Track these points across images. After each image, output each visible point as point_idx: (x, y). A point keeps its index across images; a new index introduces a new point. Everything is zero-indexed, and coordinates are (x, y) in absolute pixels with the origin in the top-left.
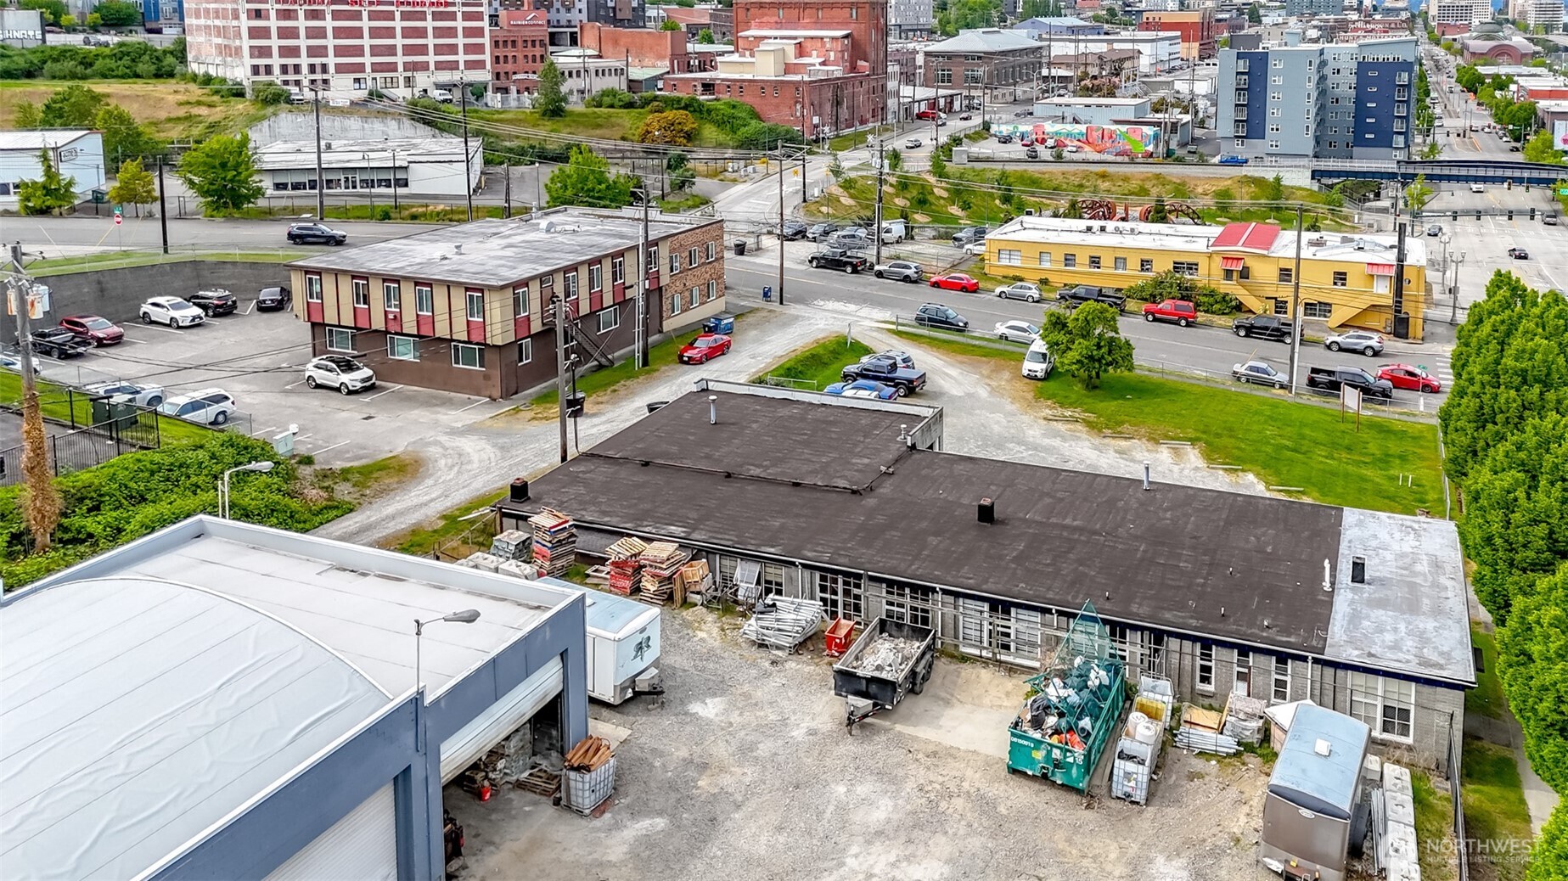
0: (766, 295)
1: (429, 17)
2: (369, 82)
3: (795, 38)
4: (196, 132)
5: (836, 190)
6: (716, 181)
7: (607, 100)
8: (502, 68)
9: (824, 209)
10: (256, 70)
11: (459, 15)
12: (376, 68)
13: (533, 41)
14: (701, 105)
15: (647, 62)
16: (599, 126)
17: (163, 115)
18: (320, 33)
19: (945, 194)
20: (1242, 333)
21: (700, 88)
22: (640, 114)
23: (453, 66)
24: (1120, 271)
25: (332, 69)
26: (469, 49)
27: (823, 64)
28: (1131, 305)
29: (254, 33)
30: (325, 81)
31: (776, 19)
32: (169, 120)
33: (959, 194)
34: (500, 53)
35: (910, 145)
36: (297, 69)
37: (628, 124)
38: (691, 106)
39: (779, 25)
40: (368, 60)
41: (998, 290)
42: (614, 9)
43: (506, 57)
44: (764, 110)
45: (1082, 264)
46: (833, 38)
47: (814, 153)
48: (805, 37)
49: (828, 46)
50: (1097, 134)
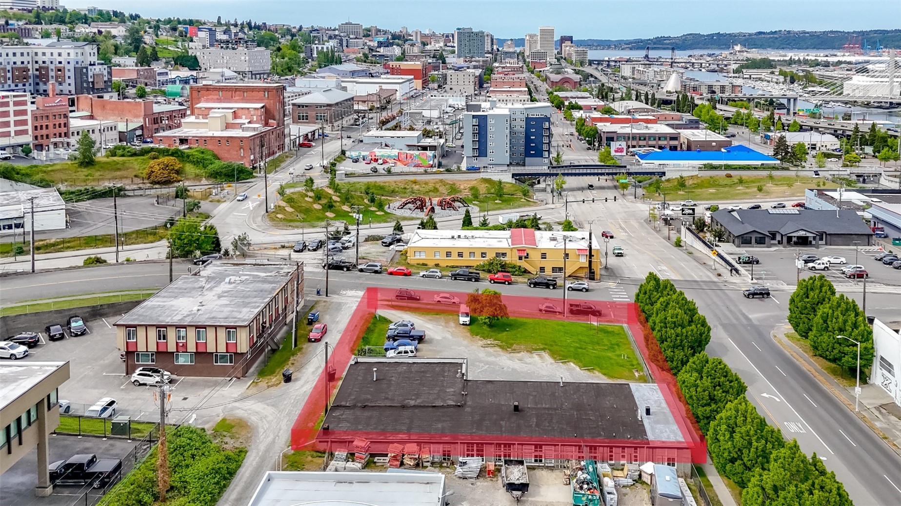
0: (318, 292)
3: (231, 108)
5: (283, 204)
6: (208, 201)
7: (120, 152)
8: (39, 133)
9: (279, 216)
11: (11, 103)
13: (59, 115)
14: (182, 153)
16: (119, 169)
19: (338, 199)
20: (532, 286)
21: (178, 141)
22: (144, 160)
23: (7, 134)
24: (472, 258)
26: (17, 123)
27: (250, 122)
28: (482, 275)
31: (218, 97)
33: (347, 199)
34: (38, 124)
35: (307, 168)
37: (137, 167)
38: (176, 153)
39: (219, 100)
41: (422, 274)
42: (93, 83)
43: (41, 126)
44: (222, 154)
45: (454, 256)
46: (255, 109)
47: (255, 177)
48: (238, 108)
49: (252, 113)
50: (403, 156)
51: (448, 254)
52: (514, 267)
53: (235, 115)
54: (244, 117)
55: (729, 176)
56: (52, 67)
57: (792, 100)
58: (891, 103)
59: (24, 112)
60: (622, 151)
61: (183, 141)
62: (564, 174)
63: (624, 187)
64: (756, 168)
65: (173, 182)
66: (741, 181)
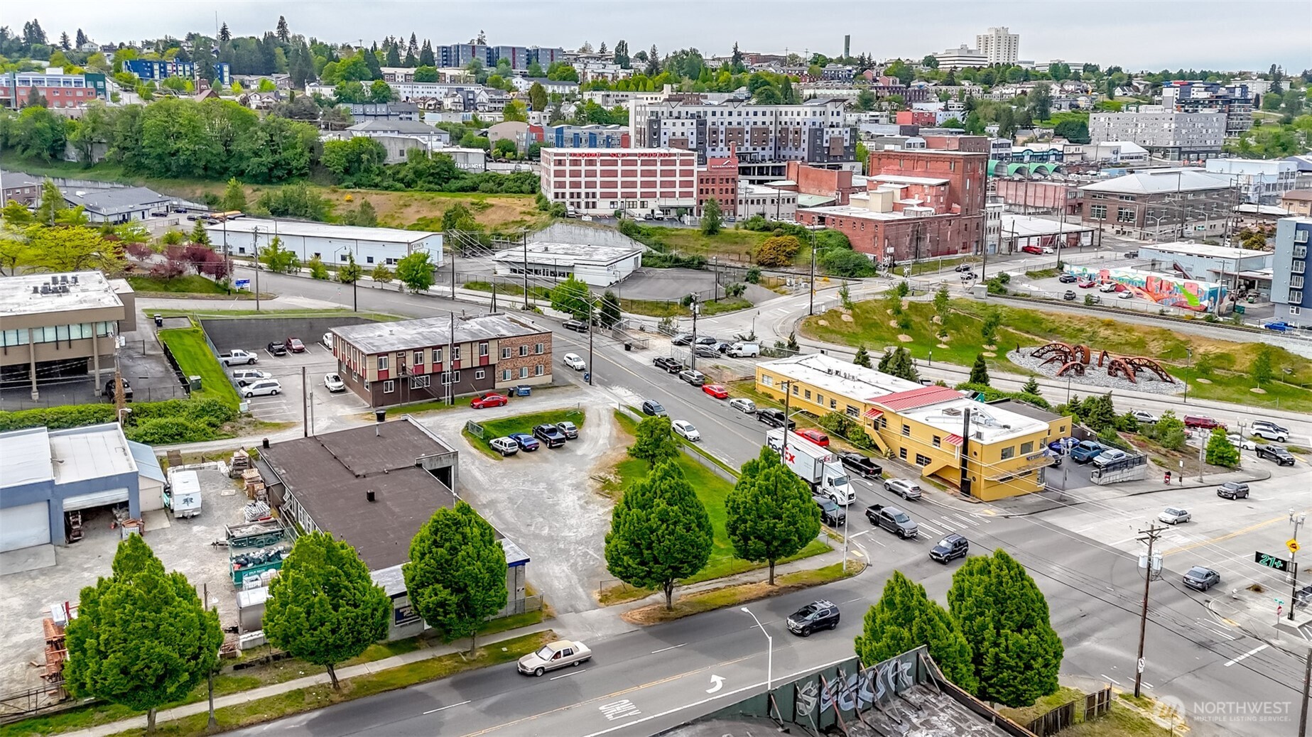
1: (659, 164)
2: (619, 204)
3: (905, 184)
4: (522, 230)
5: (844, 309)
6: (772, 291)
7: (753, 223)
8: (704, 196)
10: (556, 195)
11: (678, 162)
12: (625, 195)
13: (727, 180)
15: (823, 192)
16: (737, 243)
17: (512, 219)
18: (593, 174)
21: (815, 220)
23: (672, 195)
25: (598, 196)
26: (683, 184)
27: (922, 205)
29: (557, 174)
30: (594, 203)
31: (898, 167)
32: (513, 222)
34: (704, 187)
36: (579, 195)
37: (753, 243)
38: (800, 233)
39: (897, 172)
40: (619, 190)
42: (828, 149)
43: (707, 190)
44: (854, 239)
46: (931, 185)
47: (878, 276)
48: (912, 184)
49: (927, 191)
50: (1155, 285)
53: (906, 192)
54: (917, 196)
56: (791, 128)
59: (691, 173)
61: (822, 220)
65: (779, 266)
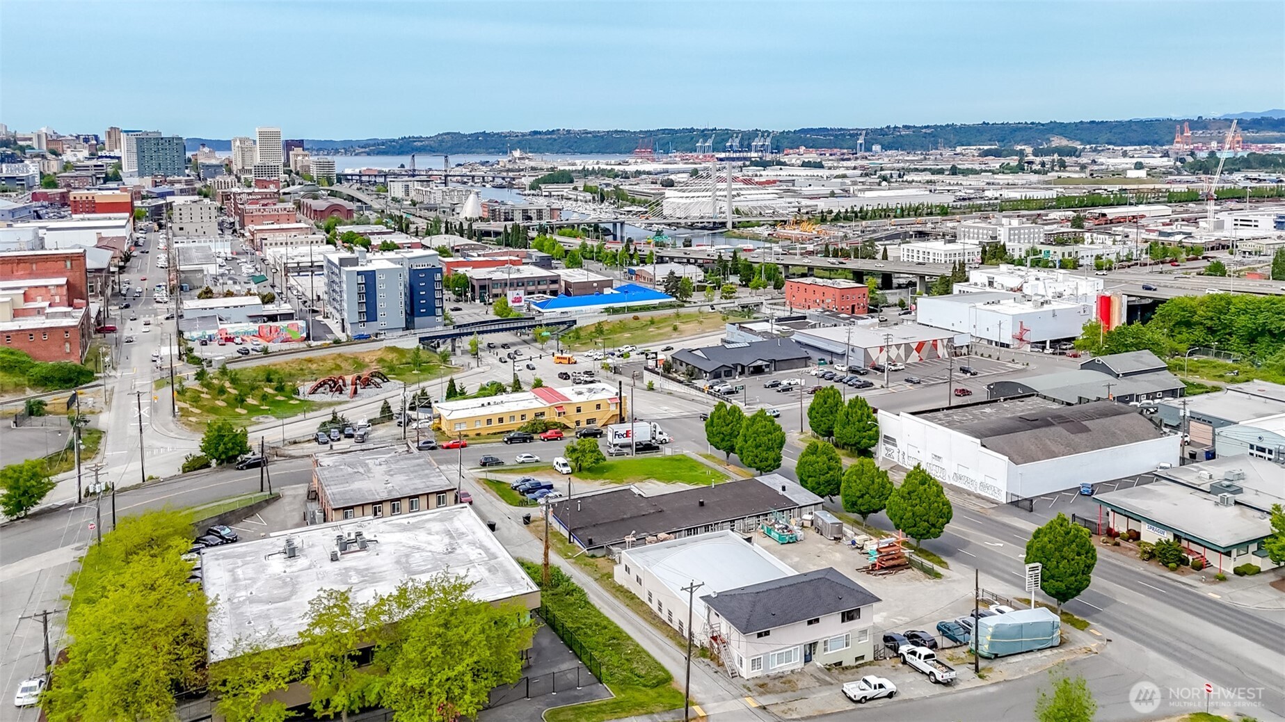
3: (19, 289)
5: (183, 405)
9: (192, 419)
20: (582, 437)
24: (514, 422)
45: (495, 423)
46: (57, 286)
47: (99, 378)
48: (30, 287)
51: (489, 421)
52: (555, 424)
53: (27, 297)
54: (39, 298)
55: (636, 318)
57: (618, 225)
58: (714, 223)
60: (520, 301)
62: (479, 333)
63: (544, 340)
64: (655, 308)
66: (652, 322)
